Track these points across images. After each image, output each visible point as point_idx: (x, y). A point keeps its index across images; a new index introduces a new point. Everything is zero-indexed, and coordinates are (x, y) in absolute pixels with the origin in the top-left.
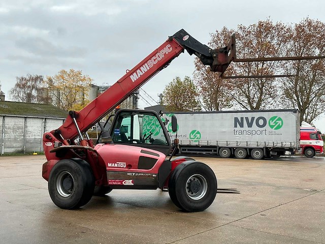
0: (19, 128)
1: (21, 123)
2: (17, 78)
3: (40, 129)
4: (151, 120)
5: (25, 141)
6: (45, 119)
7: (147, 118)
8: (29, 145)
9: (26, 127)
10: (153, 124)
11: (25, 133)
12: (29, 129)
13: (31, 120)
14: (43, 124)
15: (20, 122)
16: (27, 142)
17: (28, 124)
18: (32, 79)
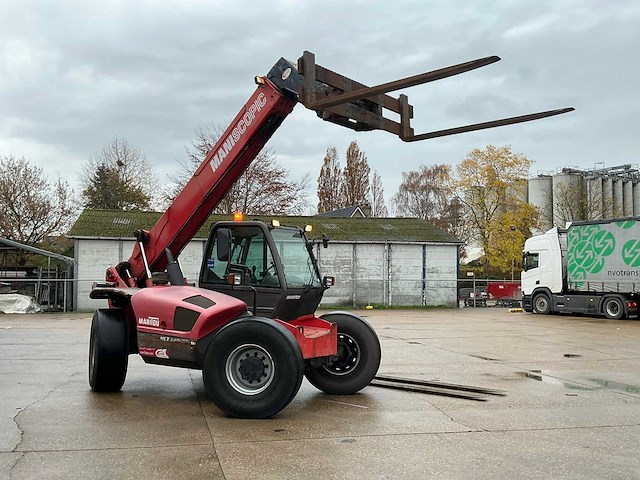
0: (344, 262)
1: (348, 255)
2: (404, 174)
3: (381, 264)
4: (585, 238)
5: (356, 285)
6: (390, 245)
7: (577, 234)
8: (362, 292)
9: (356, 260)
10: (589, 248)
11: (354, 271)
12: (362, 263)
13: (365, 247)
14: (386, 254)
15: (345, 251)
16: (358, 286)
17: (359, 256)
18: (428, 174)
